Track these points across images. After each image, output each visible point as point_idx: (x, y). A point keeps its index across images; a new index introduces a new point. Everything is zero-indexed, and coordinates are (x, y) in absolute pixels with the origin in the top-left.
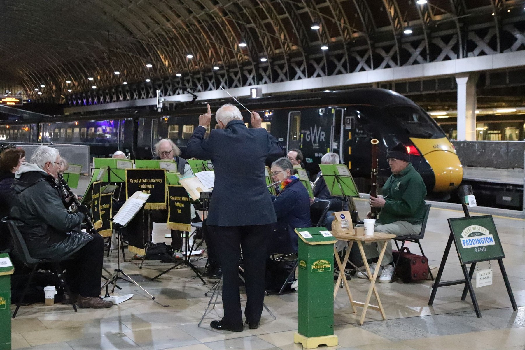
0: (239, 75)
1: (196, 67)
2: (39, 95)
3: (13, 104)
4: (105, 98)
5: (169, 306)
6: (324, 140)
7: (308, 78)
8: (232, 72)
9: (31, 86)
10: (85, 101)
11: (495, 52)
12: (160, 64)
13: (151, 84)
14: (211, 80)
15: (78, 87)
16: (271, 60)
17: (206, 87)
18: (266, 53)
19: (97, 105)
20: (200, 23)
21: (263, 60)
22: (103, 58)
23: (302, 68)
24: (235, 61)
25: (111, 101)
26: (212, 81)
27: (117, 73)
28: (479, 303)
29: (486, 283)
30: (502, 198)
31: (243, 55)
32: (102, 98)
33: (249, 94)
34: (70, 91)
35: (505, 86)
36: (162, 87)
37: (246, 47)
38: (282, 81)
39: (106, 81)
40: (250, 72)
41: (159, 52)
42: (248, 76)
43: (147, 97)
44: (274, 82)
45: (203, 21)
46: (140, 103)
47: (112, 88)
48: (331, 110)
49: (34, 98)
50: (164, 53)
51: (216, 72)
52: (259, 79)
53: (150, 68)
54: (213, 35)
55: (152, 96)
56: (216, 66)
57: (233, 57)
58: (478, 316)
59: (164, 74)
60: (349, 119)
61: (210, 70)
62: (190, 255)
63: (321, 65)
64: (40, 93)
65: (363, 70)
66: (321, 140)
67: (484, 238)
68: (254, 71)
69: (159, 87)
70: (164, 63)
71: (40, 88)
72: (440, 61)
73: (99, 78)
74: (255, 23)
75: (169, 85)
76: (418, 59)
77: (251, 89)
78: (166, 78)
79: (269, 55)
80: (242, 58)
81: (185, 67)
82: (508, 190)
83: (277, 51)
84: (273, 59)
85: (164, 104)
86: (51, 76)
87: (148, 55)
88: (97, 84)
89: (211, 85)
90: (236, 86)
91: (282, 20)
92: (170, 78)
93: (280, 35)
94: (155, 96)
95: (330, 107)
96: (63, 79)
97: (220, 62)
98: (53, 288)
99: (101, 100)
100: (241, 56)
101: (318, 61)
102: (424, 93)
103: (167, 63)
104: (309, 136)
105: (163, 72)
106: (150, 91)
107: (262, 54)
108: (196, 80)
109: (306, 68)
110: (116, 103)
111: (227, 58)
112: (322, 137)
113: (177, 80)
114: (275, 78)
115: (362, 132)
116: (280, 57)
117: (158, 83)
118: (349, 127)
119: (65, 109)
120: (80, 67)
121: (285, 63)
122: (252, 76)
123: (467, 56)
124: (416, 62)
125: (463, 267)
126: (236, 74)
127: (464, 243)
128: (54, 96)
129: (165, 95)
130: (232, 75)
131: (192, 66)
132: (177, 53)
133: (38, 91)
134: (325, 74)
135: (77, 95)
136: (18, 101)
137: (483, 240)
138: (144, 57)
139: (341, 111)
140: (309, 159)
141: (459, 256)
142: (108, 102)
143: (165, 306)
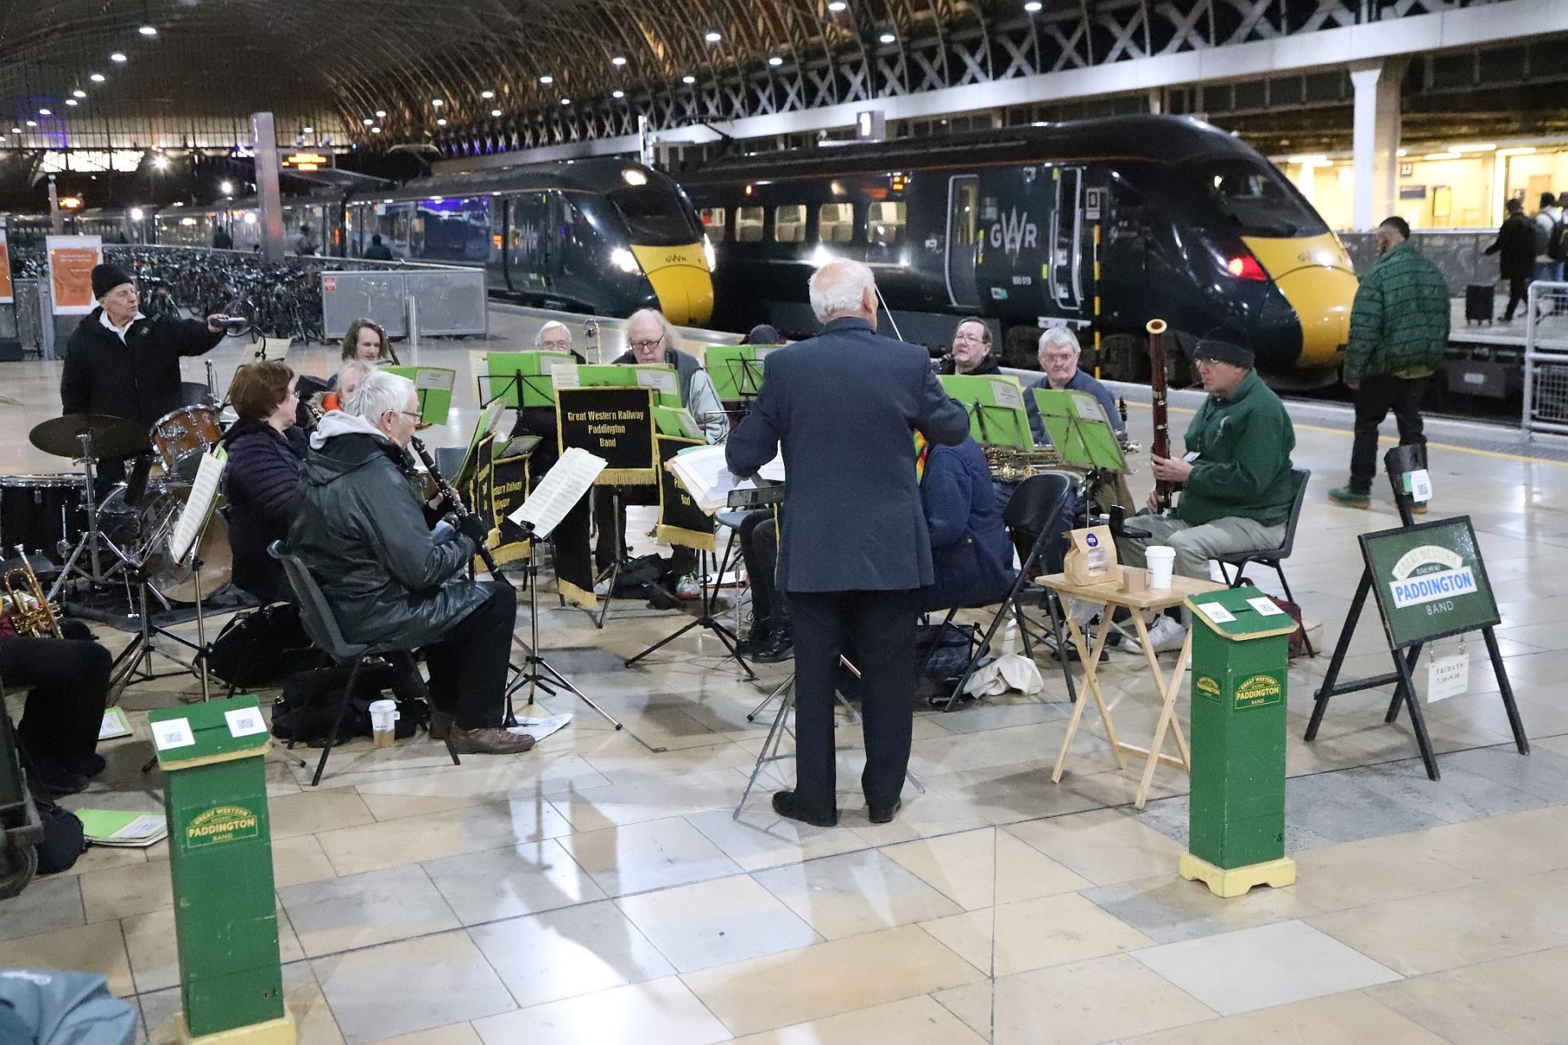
0: (831, 76)
1: (731, 59)
2: (375, 134)
3: (314, 168)
4: (522, 139)
5: (665, 750)
6: (1034, 245)
7: (994, 79)
8: (812, 70)
9: (358, 112)
10: (477, 144)
11: (1449, 6)
12: (646, 54)
13: (624, 102)
14: (763, 90)
15: (460, 112)
16: (905, 39)
17: (752, 107)
18: (892, 21)
19: (506, 154)
21: (887, 39)
22: (512, 43)
23: (979, 57)
24: (820, 43)
25: (536, 144)
26: (767, 93)
27: (547, 80)
28: (1432, 732)
29: (1452, 688)
30: (1462, 377)
31: (838, 29)
32: (515, 137)
33: (853, 121)
34: (442, 122)
35: (1469, 89)
36: (652, 108)
37: (845, 11)
38: (932, 87)
39: (523, 97)
40: (856, 67)
41: (641, 25)
42: (851, 77)
43: (618, 133)
44: (912, 90)
46: (602, 147)
47: (536, 113)
48: (1050, 170)
49: (365, 139)
50: (653, 27)
51: (774, 69)
52: (877, 84)
53: (623, 67)
55: (630, 130)
56: (775, 55)
57: (814, 32)
58: (1432, 774)
59: (656, 77)
60: (1095, 194)
61: (761, 65)
62: (718, 585)
63: (1025, 46)
64: (376, 130)
65: (1125, 56)
66: (1027, 245)
67: (1450, 577)
68: (865, 66)
69: (645, 106)
70: (654, 51)
71: (377, 119)
72: (1312, 30)
73: (506, 90)
75: (668, 103)
76: (1259, 28)
77: (859, 115)
78: (659, 86)
79: (900, 27)
80: (836, 36)
81: (704, 59)
82: (1477, 358)
83: (920, 15)
84: (912, 33)
85: (657, 150)
86: (400, 88)
87: (618, 34)
88: (502, 105)
89: (764, 102)
90: (824, 103)
92: (668, 87)
94: (636, 130)
95: (1048, 165)
96: (426, 94)
97: (784, 46)
98: (391, 705)
99: (514, 143)
100: (832, 29)
101: (1018, 37)
102: (1274, 110)
103: (660, 52)
104: (999, 235)
105: (652, 72)
106: (621, 119)
107: (883, 23)
108: (728, 91)
109: (989, 57)
110: (547, 148)
111: (801, 36)
112: (1031, 238)
113: (684, 90)
114: (915, 81)
115: (1126, 224)
116: (927, 29)
117: (641, 98)
118: (1094, 214)
119: (434, 165)
120: (461, 64)
121: (938, 46)
122: (860, 78)
123: (1379, 18)
124: (1254, 36)
125: (1396, 654)
126: (823, 73)
127: (1399, 594)
128: (407, 134)
129: (659, 127)
130: (814, 76)
131: (719, 56)
132: (683, 27)
133: (373, 125)
134: (1034, 67)
135: (458, 132)
136: (323, 160)
137: (1448, 581)
138: (607, 37)
139: (1074, 173)
140: (999, 290)
141: (1386, 630)
142: (529, 147)
143: (656, 751)
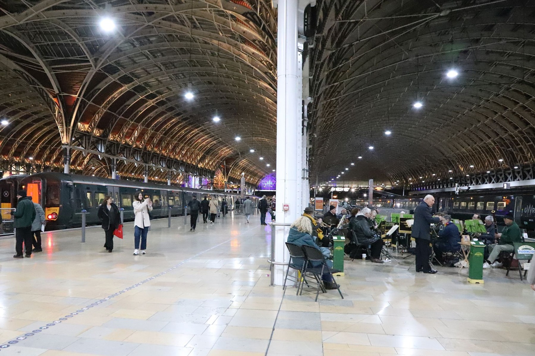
0: (503, 176)
1: (479, 171)
2: (396, 185)
3: (380, 190)
4: (429, 187)
8: (499, 174)
9: (394, 181)
10: (419, 188)
12: (459, 170)
13: (452, 180)
14: (486, 178)
15: (416, 181)
16: (521, 168)
17: (483, 182)
19: (426, 191)
20: (480, 148)
21: (516, 168)
22: (429, 167)
24: (501, 168)
25: (432, 189)
27: (435, 175)
32: (428, 187)
33: (503, 186)
34: (411, 183)
36: (459, 182)
38: (529, 179)
39: (430, 178)
40: (509, 174)
41: (458, 164)
42: (508, 176)
43: (451, 187)
44: (523, 180)
45: (483, 147)
46: (447, 190)
47: (433, 182)
49: (394, 187)
50: (461, 164)
51: (488, 174)
52: (515, 178)
54: (488, 154)
55: (454, 187)
56: (489, 171)
57: (499, 166)
61: (485, 173)
66: (532, 212)
67: (531, 251)
68: (511, 174)
69: (457, 182)
70: (461, 169)
73: (427, 177)
74: (512, 148)
75: (463, 181)
77: (504, 184)
78: (461, 177)
79: (519, 165)
80: (505, 167)
81: (472, 171)
83: (526, 163)
84: (524, 167)
85: (459, 191)
86: (404, 176)
87: (452, 166)
88: (425, 180)
89: (486, 181)
90: (501, 182)
91: (529, 145)
92: (463, 177)
93: (528, 154)
97: (491, 169)
98: (365, 254)
100: (504, 165)
104: (527, 210)
105: (460, 174)
106: (452, 184)
107: (514, 165)
108: (478, 178)
110: (435, 190)
111: (496, 166)
113: (467, 178)
114: (524, 178)
116: (527, 166)
117: (457, 180)
119: (409, 193)
120: (417, 171)
121: (530, 170)
122: (510, 176)
126: (501, 175)
127: (519, 252)
128: (404, 186)
129: (460, 186)
130: (499, 176)
131: (476, 171)
132: (468, 164)
135: (415, 186)
136: (382, 189)
138: (449, 166)
140: (526, 222)
